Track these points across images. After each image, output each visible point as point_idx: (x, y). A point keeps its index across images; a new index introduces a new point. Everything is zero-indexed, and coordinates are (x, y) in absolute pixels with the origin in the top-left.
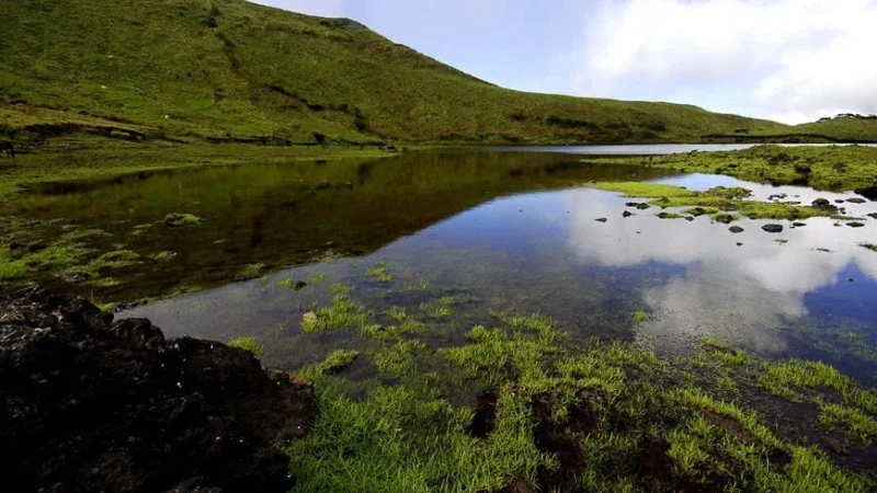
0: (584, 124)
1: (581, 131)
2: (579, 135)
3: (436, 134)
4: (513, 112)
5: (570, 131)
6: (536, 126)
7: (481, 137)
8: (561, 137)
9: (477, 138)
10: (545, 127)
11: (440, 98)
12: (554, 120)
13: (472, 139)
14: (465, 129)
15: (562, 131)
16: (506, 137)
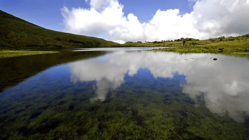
0: (80, 42)
1: (80, 44)
2: (80, 45)
3: (25, 45)
4: (56, 38)
5: (77, 44)
6: (65, 42)
7: (46, 45)
8: (75, 46)
9: (44, 46)
10: (68, 43)
11: (21, 30)
12: (71, 41)
13: (42, 46)
14: (38, 43)
15: (74, 44)
16: (56, 46)
